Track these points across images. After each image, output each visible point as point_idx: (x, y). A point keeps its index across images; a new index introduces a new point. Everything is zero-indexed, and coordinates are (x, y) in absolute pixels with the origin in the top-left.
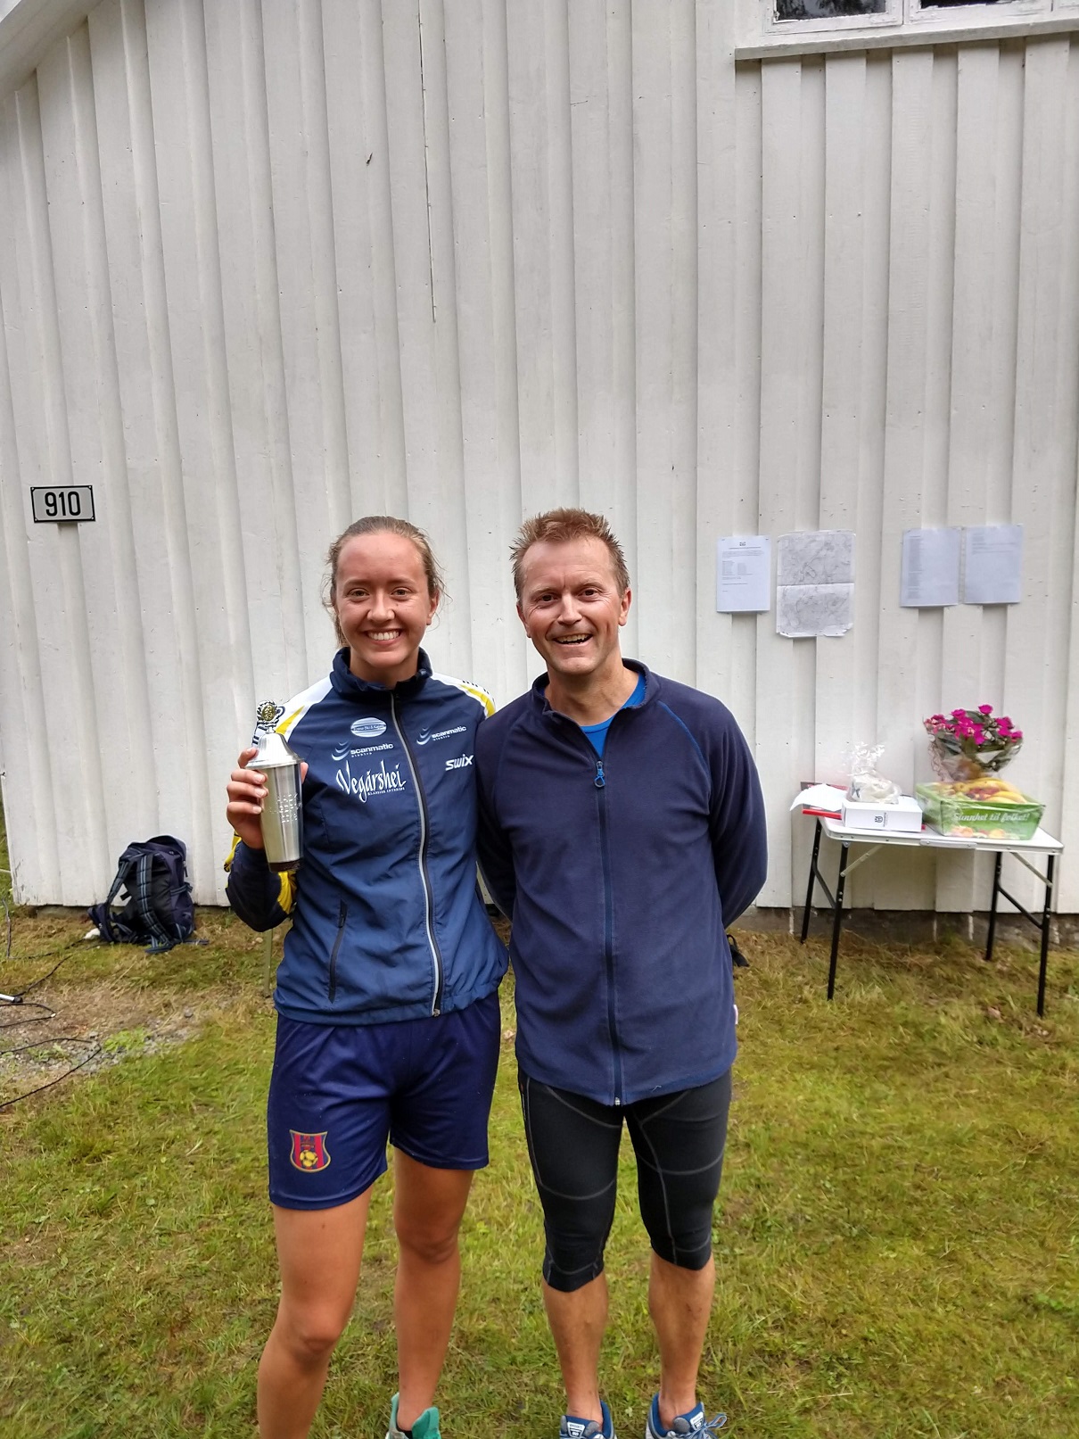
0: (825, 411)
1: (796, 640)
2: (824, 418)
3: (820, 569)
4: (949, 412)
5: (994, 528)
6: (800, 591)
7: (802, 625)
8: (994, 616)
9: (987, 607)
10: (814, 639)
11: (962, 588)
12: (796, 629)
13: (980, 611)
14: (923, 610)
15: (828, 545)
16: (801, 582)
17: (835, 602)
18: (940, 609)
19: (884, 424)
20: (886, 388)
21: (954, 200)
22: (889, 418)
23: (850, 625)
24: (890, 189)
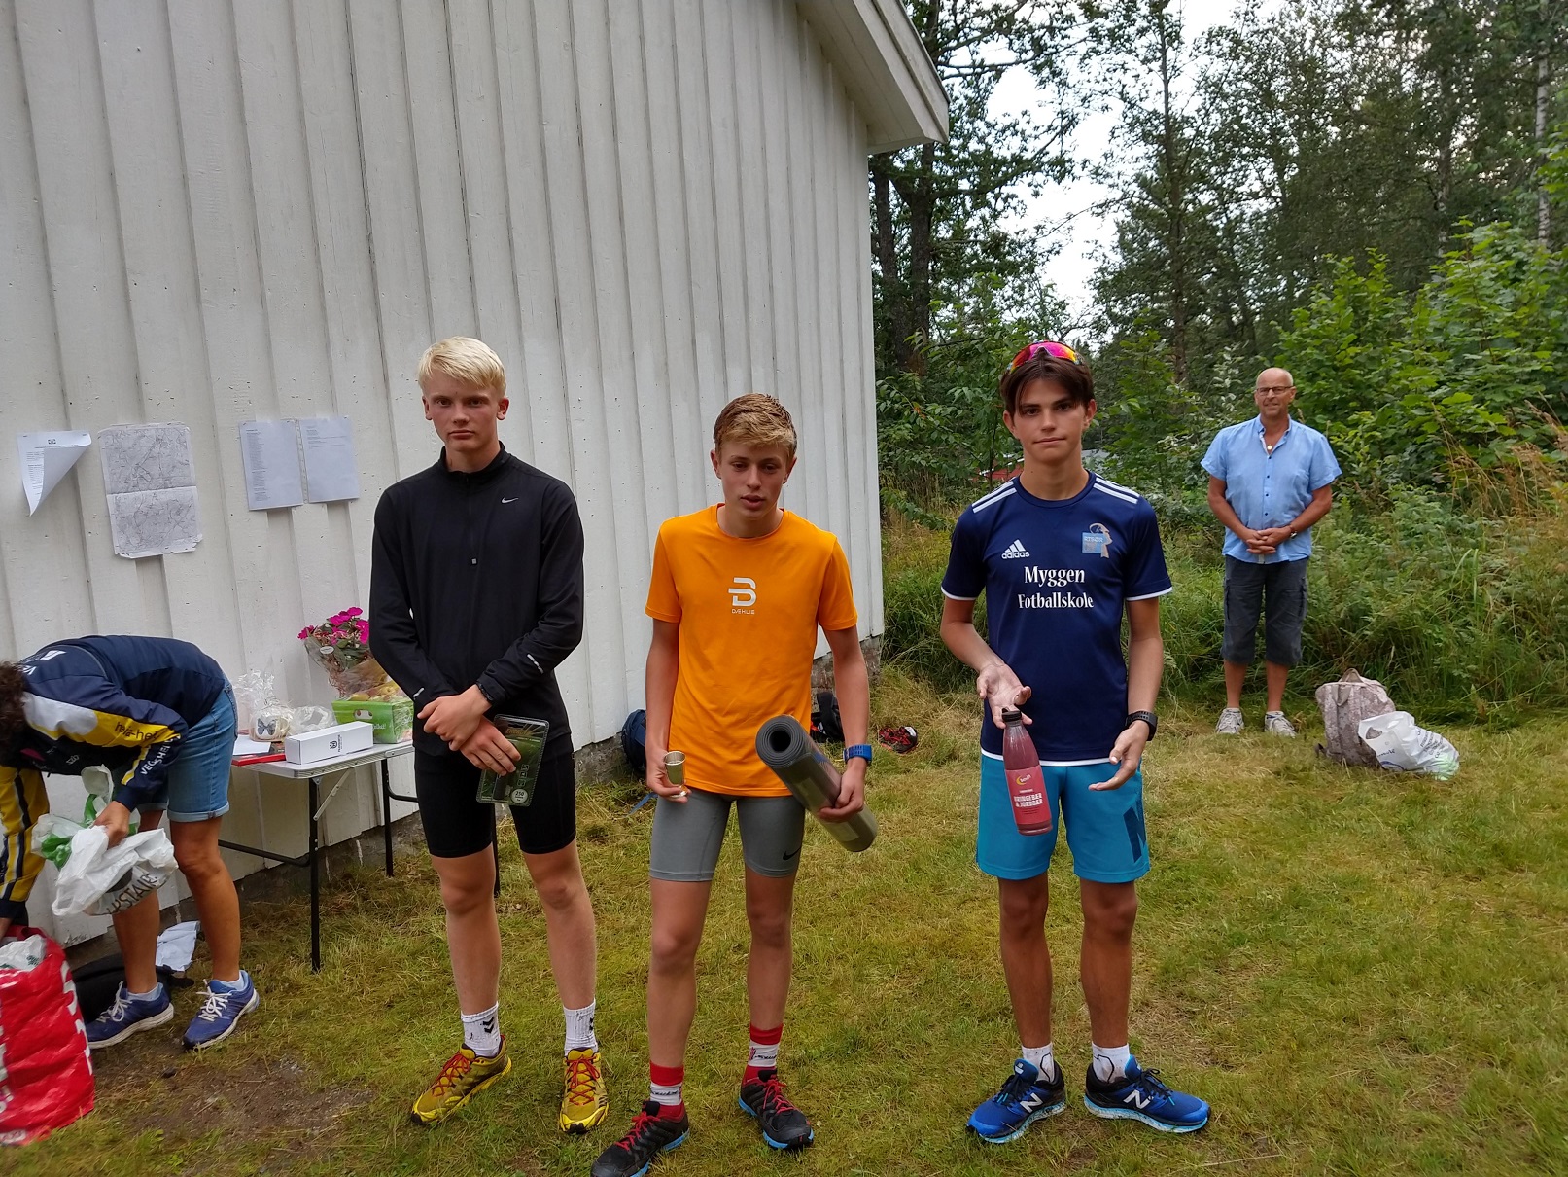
0: (131, 278)
1: (140, 562)
2: (132, 289)
3: (155, 470)
4: (266, 294)
5: (325, 421)
6: (137, 498)
7: (144, 542)
8: (338, 513)
9: (331, 505)
10: (159, 559)
11: (306, 486)
12: (138, 548)
13: (324, 509)
14: (273, 513)
15: (159, 441)
16: (136, 488)
17: (179, 509)
18: (286, 511)
19: (199, 301)
20: (194, 258)
21: (236, 60)
22: (204, 294)
23: (200, 537)
24: (168, 29)
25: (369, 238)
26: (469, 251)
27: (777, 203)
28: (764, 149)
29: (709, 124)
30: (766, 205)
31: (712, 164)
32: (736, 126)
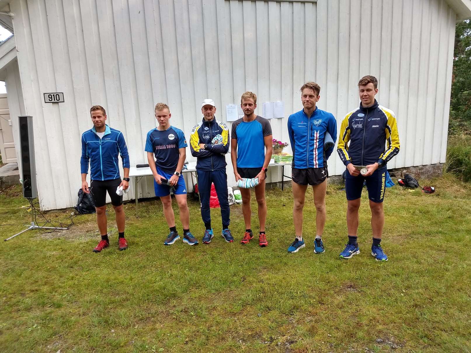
0: (246, 77)
4: (270, 78)
5: (279, 102)
8: (280, 120)
9: (278, 119)
11: (274, 115)
19: (257, 80)
24: (257, 30)
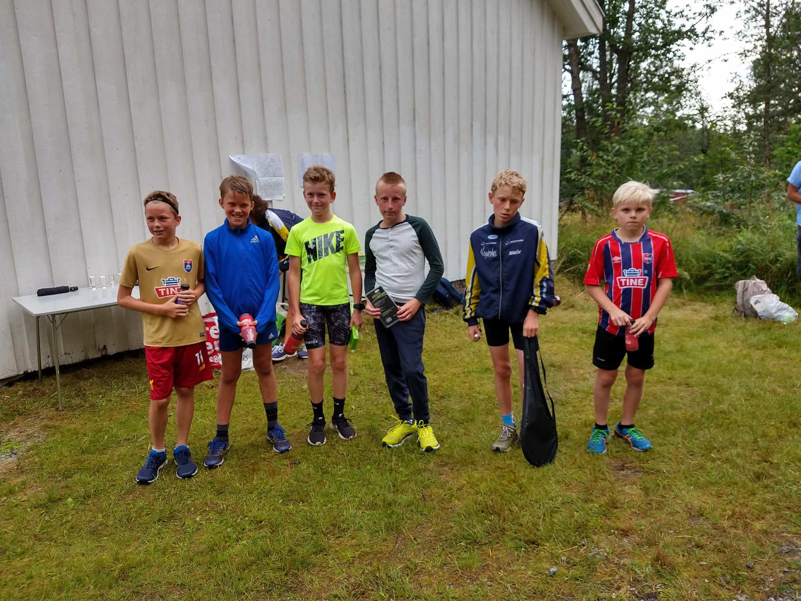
0: (265, 102)
2: (265, 105)
3: (271, 171)
4: (307, 107)
5: (326, 156)
6: (265, 180)
7: (267, 195)
10: (271, 201)
15: (272, 160)
16: (265, 176)
17: (278, 184)
19: (286, 110)
20: (285, 94)
21: (301, 20)
22: (288, 108)
23: (284, 195)
24: (279, 11)
25: (345, 86)
26: (381, 90)
27: (516, 64)
28: (511, 41)
29: (485, 31)
30: (511, 65)
31: (486, 48)
32: (498, 32)
